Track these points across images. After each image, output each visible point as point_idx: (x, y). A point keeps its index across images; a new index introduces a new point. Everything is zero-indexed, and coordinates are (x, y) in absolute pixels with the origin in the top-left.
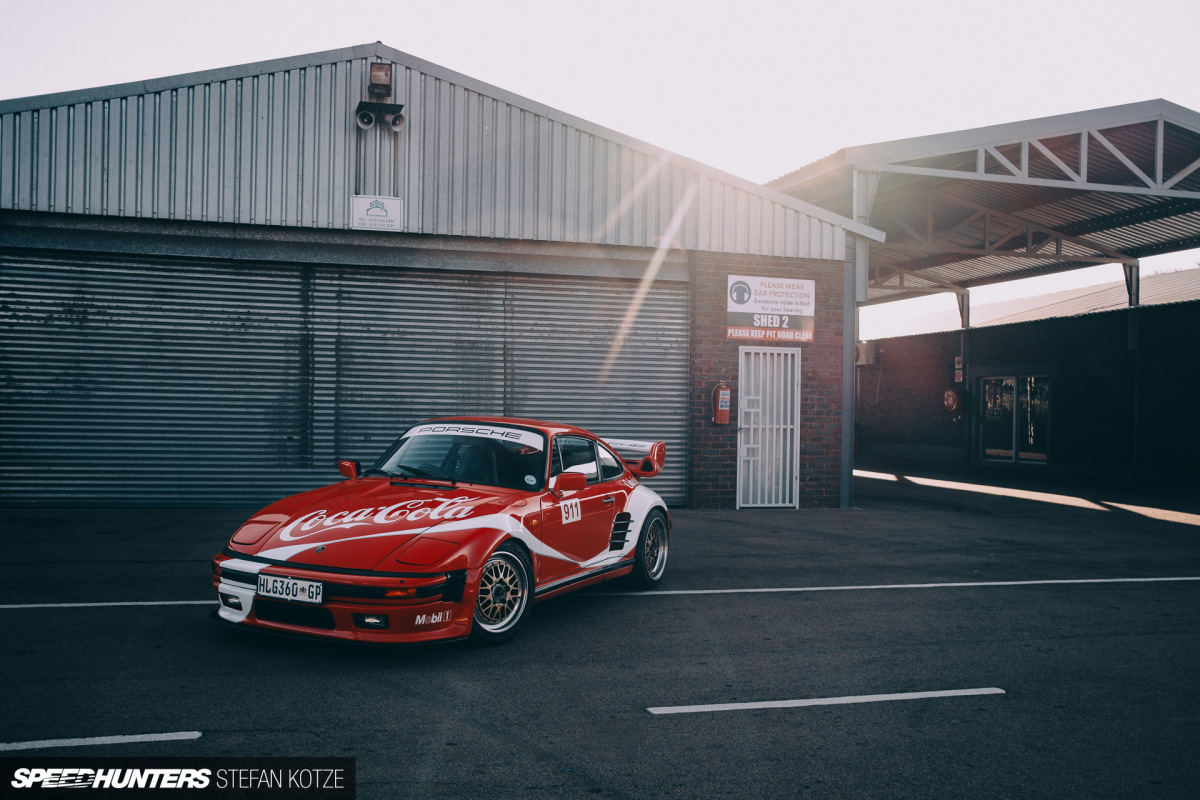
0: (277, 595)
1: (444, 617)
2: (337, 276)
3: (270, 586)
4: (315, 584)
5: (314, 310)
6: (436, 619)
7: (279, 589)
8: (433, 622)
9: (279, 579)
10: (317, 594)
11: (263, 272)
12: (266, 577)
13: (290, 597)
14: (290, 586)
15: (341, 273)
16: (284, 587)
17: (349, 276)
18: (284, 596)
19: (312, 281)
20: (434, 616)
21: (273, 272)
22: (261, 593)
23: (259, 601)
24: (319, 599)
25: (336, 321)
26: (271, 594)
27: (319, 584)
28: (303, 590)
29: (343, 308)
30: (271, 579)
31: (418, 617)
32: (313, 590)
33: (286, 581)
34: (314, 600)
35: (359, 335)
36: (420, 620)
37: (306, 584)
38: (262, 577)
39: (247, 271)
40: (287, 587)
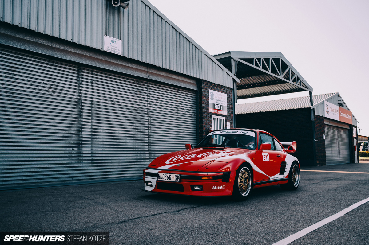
0: (164, 180)
1: (223, 187)
2: (91, 72)
3: (162, 177)
4: (177, 175)
5: (82, 87)
6: (220, 188)
7: (165, 177)
8: (219, 189)
9: (165, 174)
10: (178, 179)
11: (61, 66)
12: (160, 174)
13: (169, 180)
14: (169, 176)
15: (93, 71)
16: (167, 177)
17: (96, 73)
18: (167, 180)
19: (81, 73)
20: (219, 187)
21: (65, 67)
22: (159, 179)
23: (158, 182)
24: (179, 180)
25: (91, 93)
26: (162, 180)
27: (178, 175)
28: (173, 177)
29: (93, 88)
30: (162, 174)
31: (213, 186)
32: (177, 177)
33: (167, 174)
34: (177, 181)
35: (99, 101)
36: (214, 188)
37: (174, 175)
38: (159, 174)
39: (54, 64)
40: (168, 177)
